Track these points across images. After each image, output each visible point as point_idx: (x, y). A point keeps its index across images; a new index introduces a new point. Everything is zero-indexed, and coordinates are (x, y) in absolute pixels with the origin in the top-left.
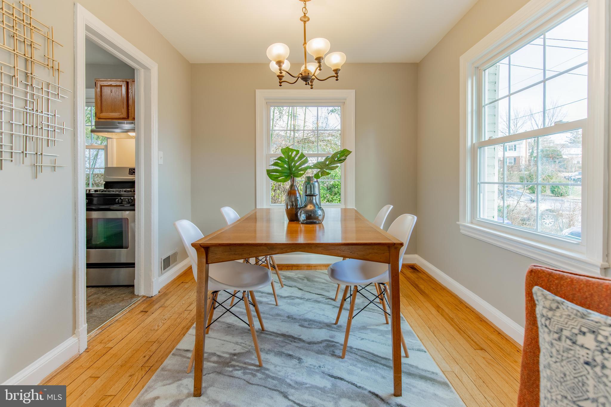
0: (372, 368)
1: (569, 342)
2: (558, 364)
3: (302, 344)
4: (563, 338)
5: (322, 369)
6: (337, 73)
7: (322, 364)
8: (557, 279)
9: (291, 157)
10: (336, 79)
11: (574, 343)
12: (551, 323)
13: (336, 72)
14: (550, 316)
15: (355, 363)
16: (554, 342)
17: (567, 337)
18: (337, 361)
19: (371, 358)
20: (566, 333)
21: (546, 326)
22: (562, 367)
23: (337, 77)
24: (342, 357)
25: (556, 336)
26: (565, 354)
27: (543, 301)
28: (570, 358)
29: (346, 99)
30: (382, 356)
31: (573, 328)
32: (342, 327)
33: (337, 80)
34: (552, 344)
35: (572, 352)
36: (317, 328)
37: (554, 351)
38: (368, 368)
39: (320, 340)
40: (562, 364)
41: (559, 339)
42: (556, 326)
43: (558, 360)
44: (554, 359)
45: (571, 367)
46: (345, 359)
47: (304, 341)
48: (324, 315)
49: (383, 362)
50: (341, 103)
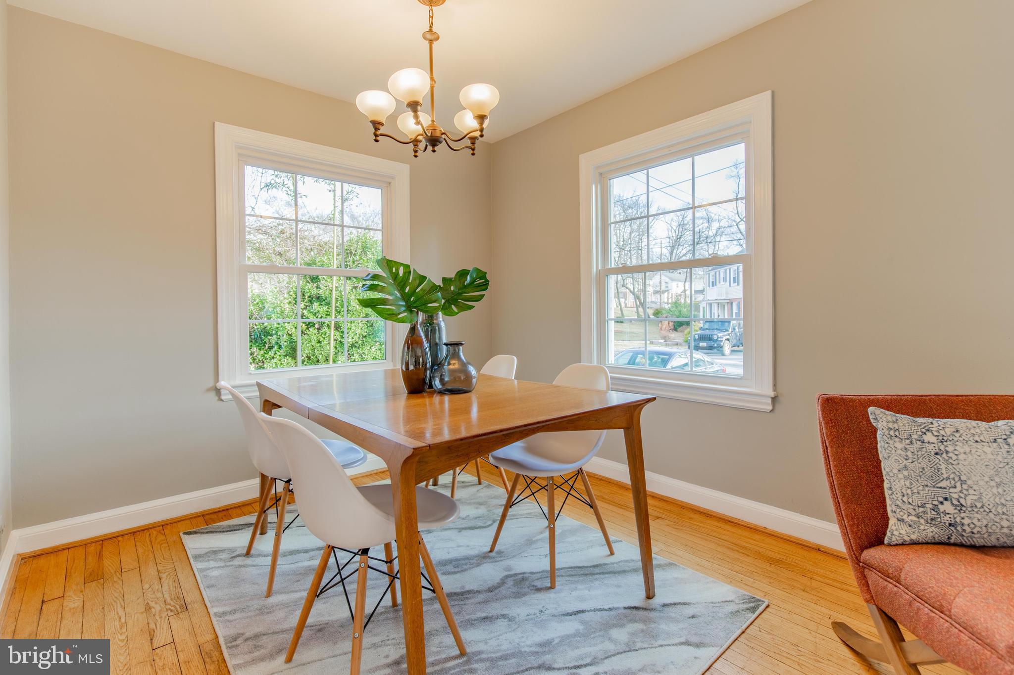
0: (597, 583)
1: (919, 443)
2: (916, 462)
3: (481, 597)
4: (914, 441)
5: (547, 612)
6: (473, 143)
7: (540, 607)
8: (850, 401)
9: (399, 277)
10: (472, 152)
11: (923, 442)
12: (900, 433)
13: (473, 141)
14: (897, 428)
15: (573, 586)
16: (907, 447)
17: (917, 440)
18: (551, 595)
19: (582, 572)
20: (914, 437)
21: (896, 436)
22: (920, 463)
23: (473, 150)
24: (552, 587)
25: (908, 441)
26: (920, 453)
27: (885, 417)
28: (924, 454)
29: (393, 178)
30: (589, 565)
31: (917, 432)
32: (504, 552)
33: (473, 154)
34: (906, 449)
35: (924, 449)
36: (473, 567)
37: (909, 454)
38: (592, 585)
39: (497, 580)
40: (919, 461)
41: (911, 443)
42: (905, 433)
43: (914, 460)
44: (910, 461)
45: (927, 461)
46: (558, 587)
47: (478, 592)
48: (460, 546)
49: (597, 570)
50: (385, 183)
